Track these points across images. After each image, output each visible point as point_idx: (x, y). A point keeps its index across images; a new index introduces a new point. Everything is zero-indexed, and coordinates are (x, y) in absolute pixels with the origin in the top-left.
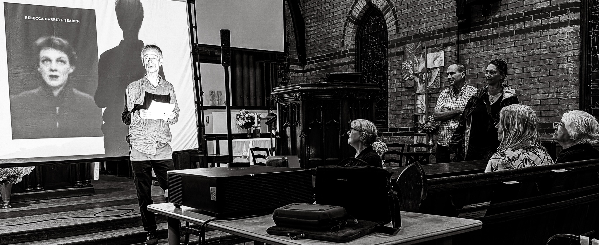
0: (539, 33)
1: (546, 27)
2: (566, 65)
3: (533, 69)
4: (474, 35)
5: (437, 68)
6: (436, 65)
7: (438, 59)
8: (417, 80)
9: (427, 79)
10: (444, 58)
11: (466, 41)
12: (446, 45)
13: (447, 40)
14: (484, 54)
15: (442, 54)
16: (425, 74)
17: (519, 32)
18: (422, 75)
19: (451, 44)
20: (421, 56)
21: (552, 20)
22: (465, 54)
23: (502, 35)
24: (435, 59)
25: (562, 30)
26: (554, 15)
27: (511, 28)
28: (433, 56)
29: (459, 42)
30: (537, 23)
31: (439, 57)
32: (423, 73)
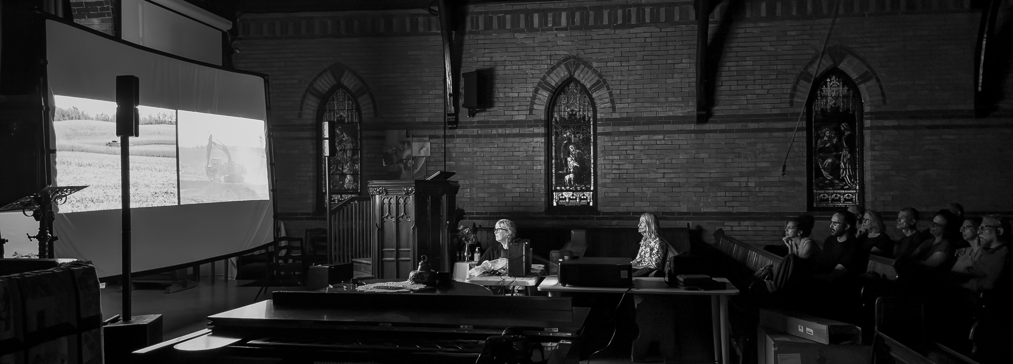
0: (517, 139)
1: (523, 136)
2: (539, 167)
3: (513, 167)
4: (460, 132)
5: (423, 157)
6: (422, 153)
7: (425, 149)
8: (402, 166)
9: (413, 166)
10: (431, 148)
11: (452, 137)
12: (431, 137)
13: (432, 133)
14: (469, 150)
15: (428, 145)
16: (410, 161)
17: (500, 136)
18: (407, 162)
19: (438, 137)
20: (406, 144)
21: (528, 130)
22: (451, 148)
23: (486, 136)
24: (421, 149)
25: (535, 140)
26: (530, 127)
27: (494, 132)
28: (419, 146)
29: (445, 136)
30: (516, 131)
31: (425, 147)
32: (409, 160)
